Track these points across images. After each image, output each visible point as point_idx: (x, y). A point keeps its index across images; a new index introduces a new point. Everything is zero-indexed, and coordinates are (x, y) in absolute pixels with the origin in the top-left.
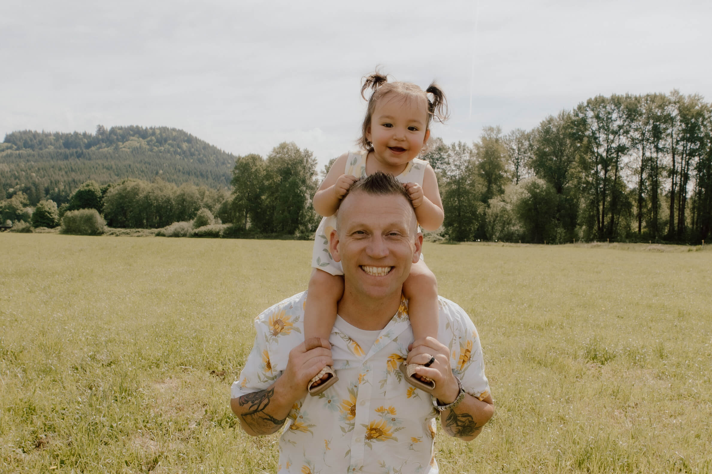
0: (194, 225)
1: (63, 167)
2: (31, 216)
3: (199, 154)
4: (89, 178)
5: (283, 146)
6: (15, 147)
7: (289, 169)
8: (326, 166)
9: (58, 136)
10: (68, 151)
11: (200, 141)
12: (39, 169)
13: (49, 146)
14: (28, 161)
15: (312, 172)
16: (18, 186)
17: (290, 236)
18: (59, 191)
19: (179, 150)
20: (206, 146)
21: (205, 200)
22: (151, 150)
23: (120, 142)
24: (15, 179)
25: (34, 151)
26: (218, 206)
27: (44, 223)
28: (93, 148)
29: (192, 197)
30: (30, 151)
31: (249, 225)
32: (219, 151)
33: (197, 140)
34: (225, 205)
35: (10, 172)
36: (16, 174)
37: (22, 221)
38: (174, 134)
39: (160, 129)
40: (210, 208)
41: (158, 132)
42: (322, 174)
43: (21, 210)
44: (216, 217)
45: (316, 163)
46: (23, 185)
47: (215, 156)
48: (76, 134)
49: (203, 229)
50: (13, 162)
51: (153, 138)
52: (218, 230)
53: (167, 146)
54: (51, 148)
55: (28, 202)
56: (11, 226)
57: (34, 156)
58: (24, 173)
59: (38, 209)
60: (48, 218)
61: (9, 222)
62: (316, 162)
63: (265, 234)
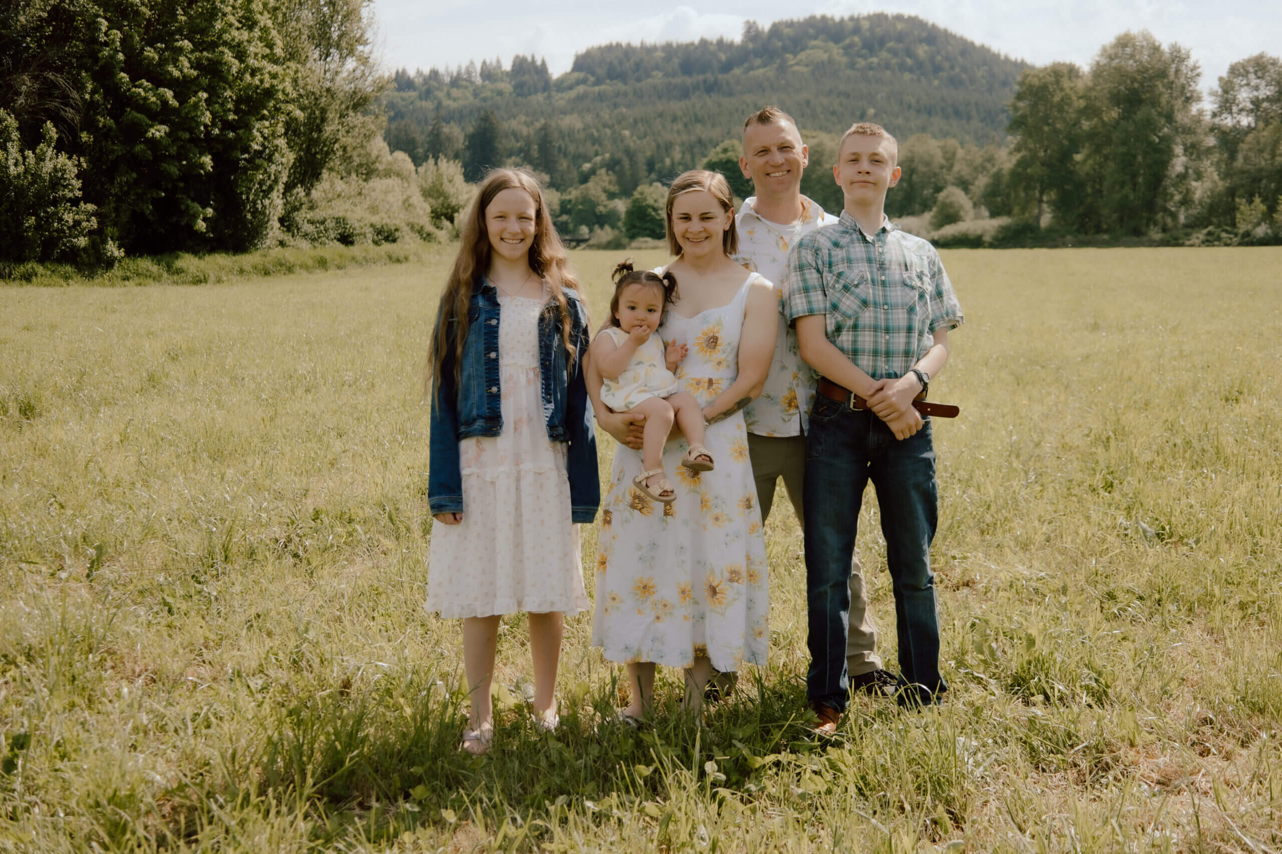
0: (931, 224)
1: (680, 113)
2: (623, 216)
3: (952, 68)
4: (728, 133)
5: (1124, 42)
6: (592, 79)
7: (1134, 92)
8: (1221, 79)
9: (669, 50)
10: (689, 81)
11: (954, 37)
12: (636, 122)
13: (655, 73)
14: (616, 106)
15: (1188, 95)
16: (598, 158)
17: (1135, 239)
18: (673, 164)
19: (909, 61)
20: (967, 48)
21: (957, 168)
22: (852, 65)
23: (790, 52)
24: (593, 144)
25: (625, 84)
26: (982, 182)
27: (646, 229)
28: (737, 71)
29: (928, 164)
30: (620, 86)
31: (1046, 220)
32: (996, 57)
33: (947, 36)
34: (997, 177)
35: (584, 129)
36: (596, 134)
37: (607, 228)
38: (900, 26)
39: (869, 18)
40: (964, 185)
41: (866, 25)
42: (1213, 98)
43: (605, 206)
44: (975, 205)
45: (1198, 75)
46: (607, 155)
47: (986, 68)
48: (704, 43)
49: (949, 230)
50: (588, 110)
51: (856, 39)
52: (979, 232)
53: (884, 54)
54: (658, 77)
55: (614, 188)
56: (587, 237)
57: (626, 94)
58: (608, 131)
59: (636, 201)
60: (653, 220)
61: (584, 230)
62: (1198, 71)
63: (1082, 237)
